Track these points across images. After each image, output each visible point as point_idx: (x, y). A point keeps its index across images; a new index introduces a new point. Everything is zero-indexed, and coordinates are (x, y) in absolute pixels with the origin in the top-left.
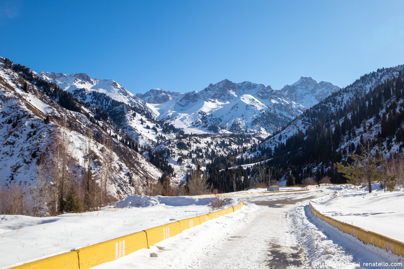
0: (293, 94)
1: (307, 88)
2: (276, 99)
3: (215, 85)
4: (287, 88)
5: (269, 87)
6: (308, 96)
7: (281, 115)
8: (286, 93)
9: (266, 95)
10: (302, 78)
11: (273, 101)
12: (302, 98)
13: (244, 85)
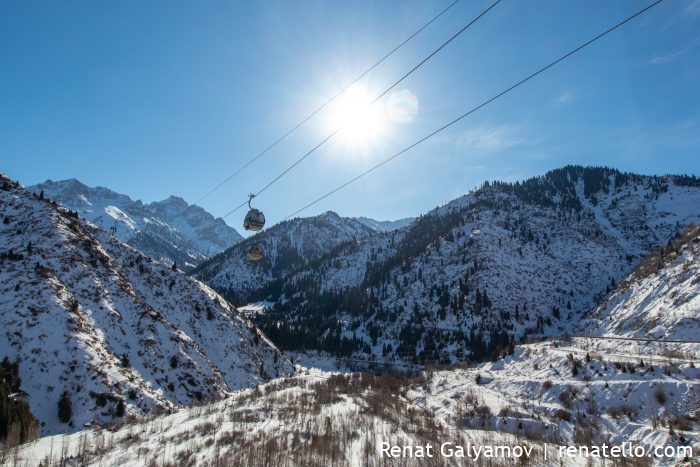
0: (162, 213)
1: (177, 209)
2: (149, 217)
3: (57, 183)
4: (154, 205)
5: (139, 202)
6: (178, 219)
7: (158, 238)
8: (153, 211)
9: (135, 210)
10: (172, 196)
11: (146, 220)
12: (172, 220)
13: (100, 191)
